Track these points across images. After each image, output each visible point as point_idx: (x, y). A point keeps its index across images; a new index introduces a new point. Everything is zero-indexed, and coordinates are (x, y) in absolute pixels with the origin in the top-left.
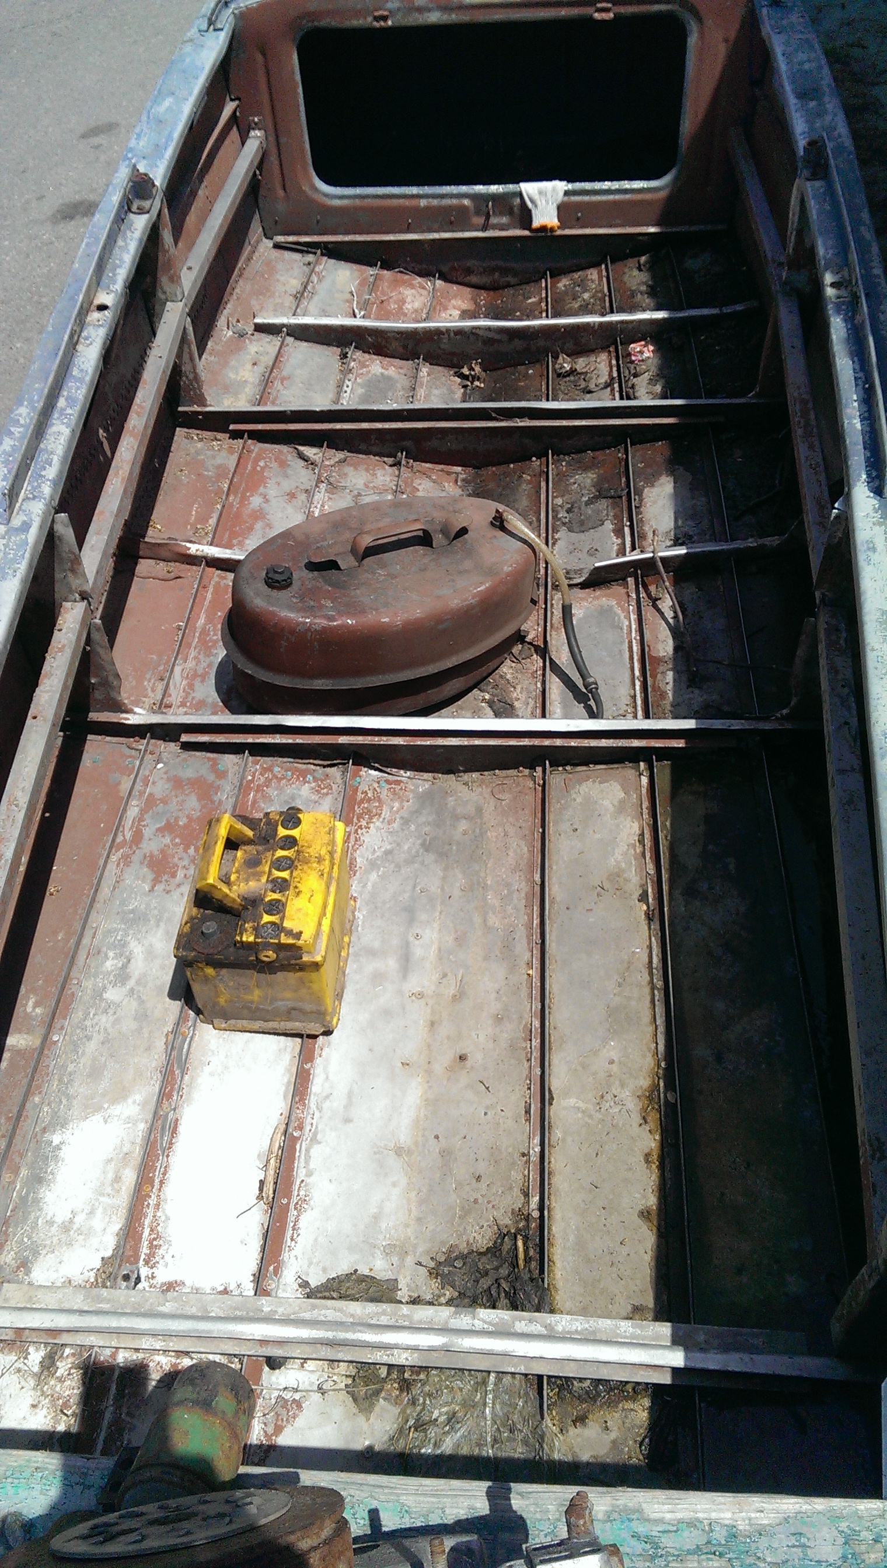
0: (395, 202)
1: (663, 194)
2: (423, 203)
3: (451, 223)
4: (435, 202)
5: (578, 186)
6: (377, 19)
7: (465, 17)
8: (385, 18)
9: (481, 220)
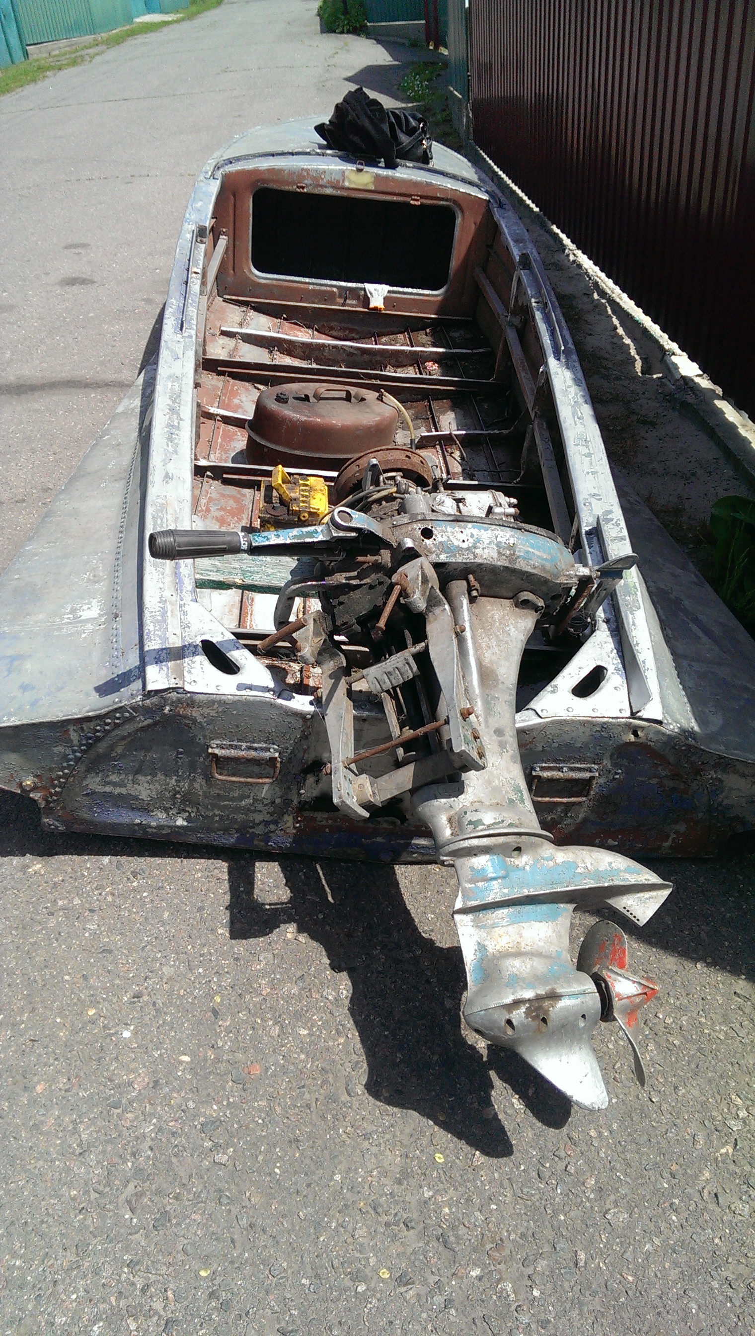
0: (295, 285)
1: (439, 298)
2: (311, 287)
3: (325, 300)
4: (317, 288)
5: (395, 289)
6: (298, 187)
7: (344, 194)
8: (303, 188)
9: (342, 301)
